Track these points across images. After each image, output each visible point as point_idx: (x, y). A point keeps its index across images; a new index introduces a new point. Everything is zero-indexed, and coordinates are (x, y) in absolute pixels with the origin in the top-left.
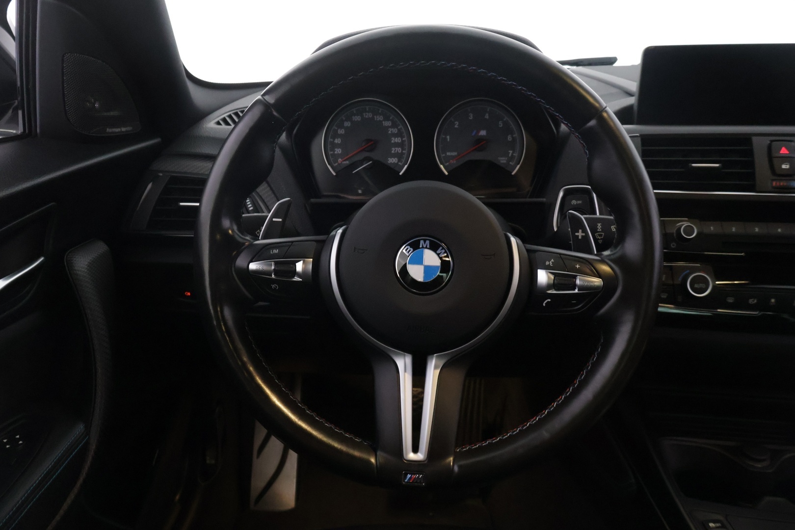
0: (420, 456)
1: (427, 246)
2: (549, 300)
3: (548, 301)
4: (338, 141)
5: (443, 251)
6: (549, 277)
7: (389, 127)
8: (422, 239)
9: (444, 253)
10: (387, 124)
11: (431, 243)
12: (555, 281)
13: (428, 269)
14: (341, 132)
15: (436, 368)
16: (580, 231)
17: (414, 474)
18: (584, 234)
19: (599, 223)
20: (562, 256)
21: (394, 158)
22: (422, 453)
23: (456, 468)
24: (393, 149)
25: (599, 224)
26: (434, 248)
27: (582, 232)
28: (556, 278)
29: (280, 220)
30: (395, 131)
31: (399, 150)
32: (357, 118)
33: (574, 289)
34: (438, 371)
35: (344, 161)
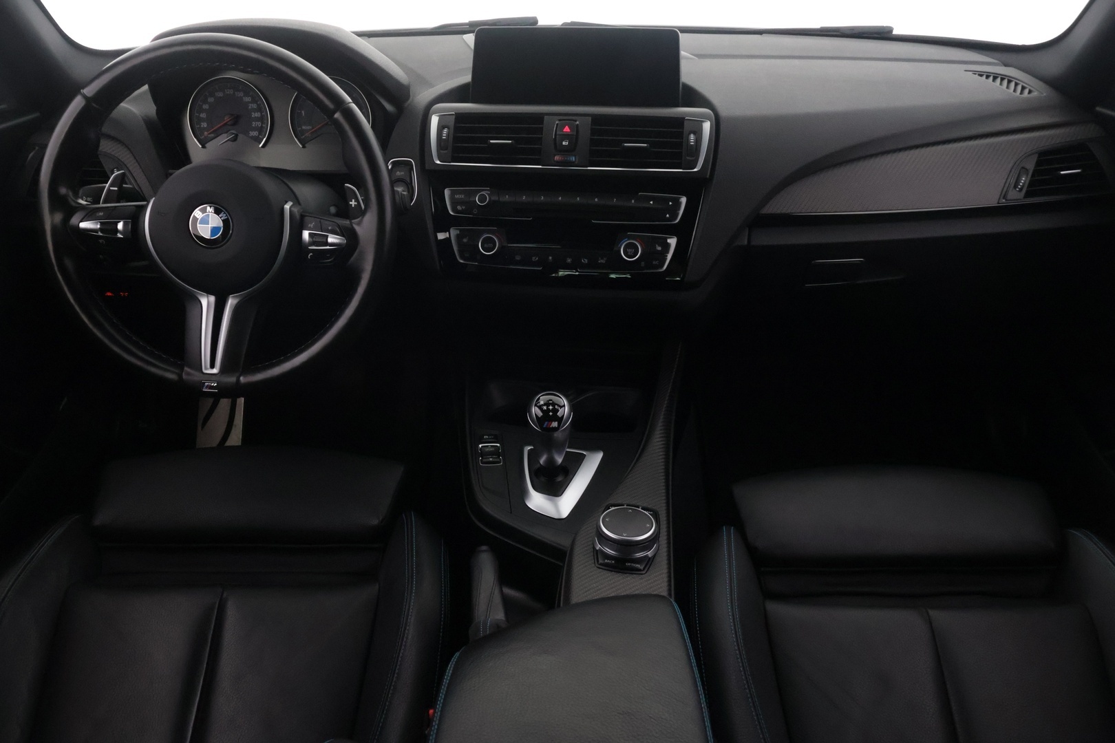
0: (215, 371)
1: (212, 211)
3: (311, 255)
4: (203, 115)
6: (310, 236)
7: (249, 102)
10: (247, 99)
14: (206, 107)
17: (211, 383)
20: (321, 220)
21: (255, 131)
22: (217, 368)
24: (254, 123)
27: (355, 202)
29: (116, 189)
30: (254, 106)
31: (259, 124)
32: (220, 94)
33: (328, 246)
35: (210, 134)
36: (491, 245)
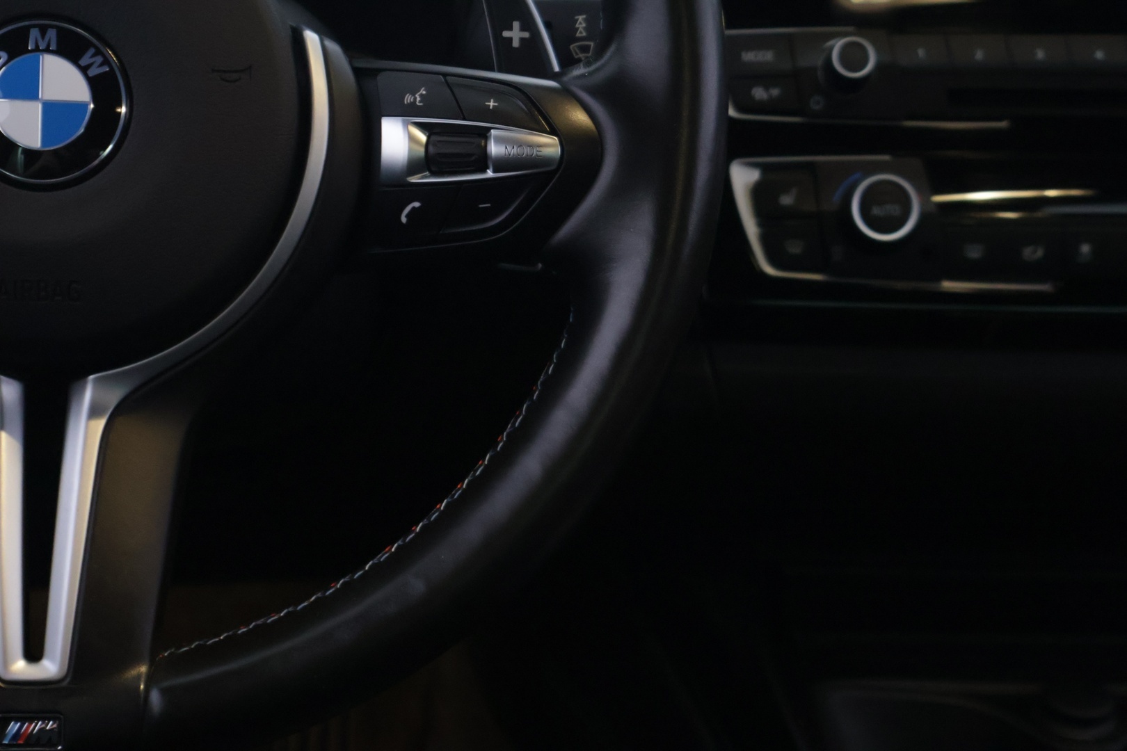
0: (51, 667)
1: (48, 45)
2: (417, 204)
3: (414, 208)
5: (99, 59)
6: (412, 139)
8: (34, 26)
9: (101, 65)
11: (63, 36)
12: (431, 149)
13: (55, 112)
15: (94, 413)
16: (516, 25)
17: (31, 720)
18: (526, 35)
19: (581, 14)
20: (448, 78)
22: (52, 660)
23: (155, 697)
25: (581, 18)
26: (70, 50)
27: (523, 29)
28: (434, 138)
33: (484, 170)
34: (100, 425)
36: (894, 210)
